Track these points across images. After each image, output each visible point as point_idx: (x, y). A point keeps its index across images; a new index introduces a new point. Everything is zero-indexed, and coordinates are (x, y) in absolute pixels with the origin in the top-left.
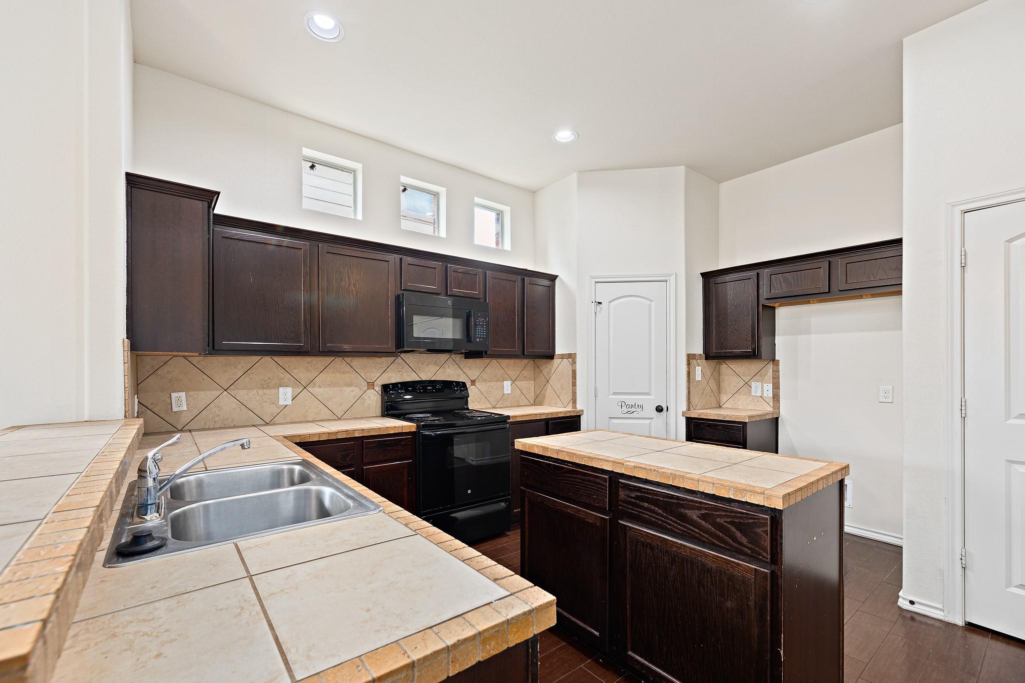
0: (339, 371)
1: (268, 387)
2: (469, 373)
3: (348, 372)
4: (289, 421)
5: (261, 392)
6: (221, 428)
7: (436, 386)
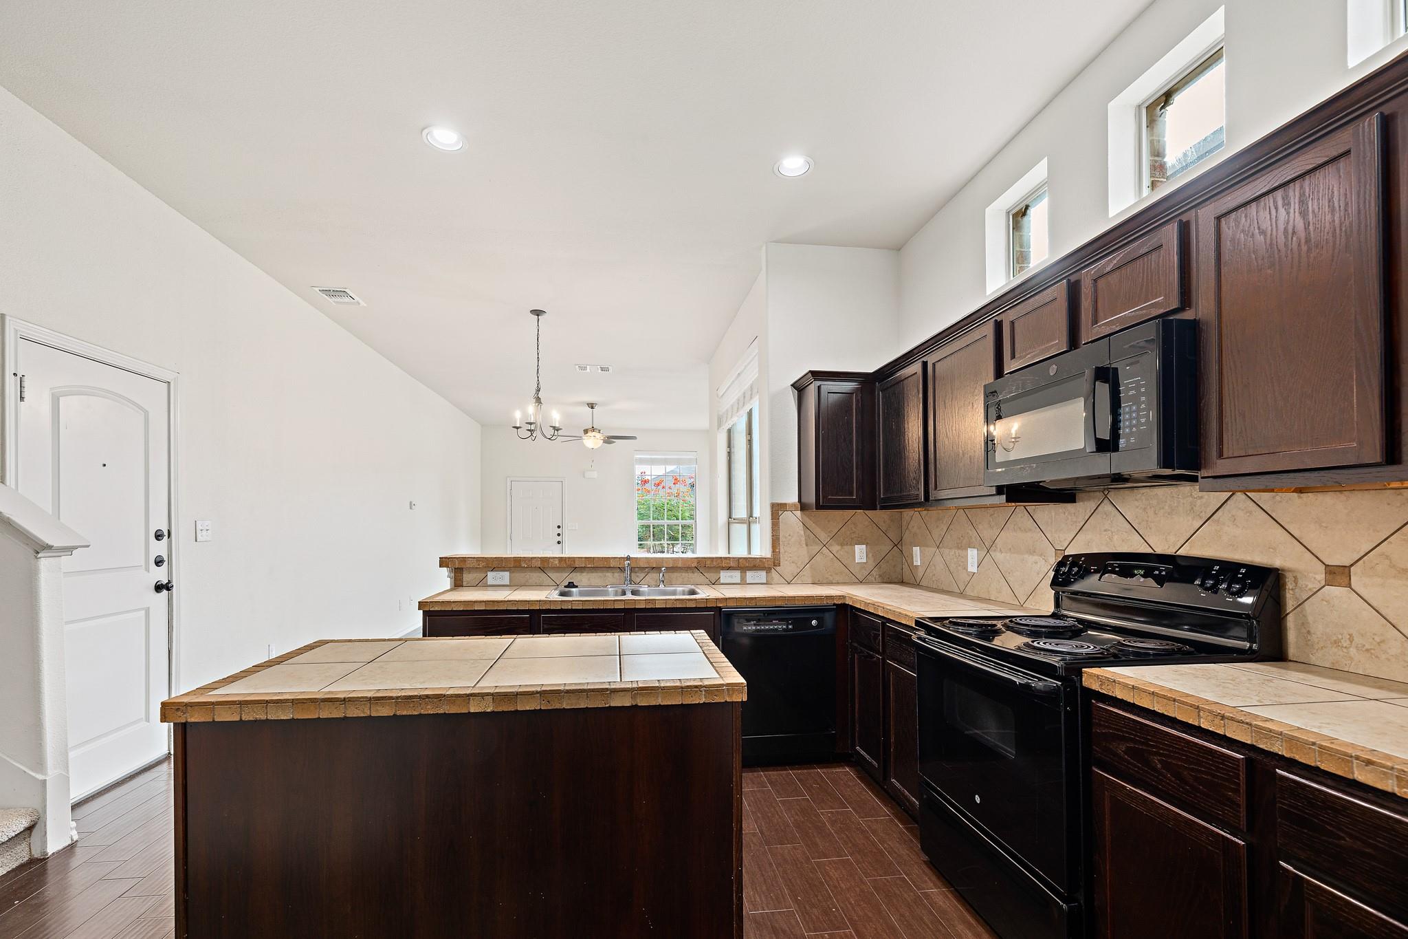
0: (1020, 529)
1: (961, 548)
2: (1314, 538)
3: (1030, 530)
4: (977, 595)
5: (957, 552)
7: (1157, 569)
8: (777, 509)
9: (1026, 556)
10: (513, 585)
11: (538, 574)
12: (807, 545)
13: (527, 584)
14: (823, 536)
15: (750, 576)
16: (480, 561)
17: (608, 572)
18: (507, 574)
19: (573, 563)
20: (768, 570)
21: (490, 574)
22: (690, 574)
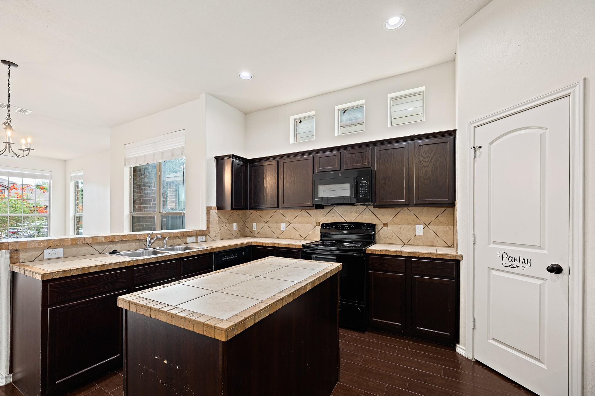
0: (304, 216)
1: (278, 223)
2: (381, 218)
3: (307, 217)
4: (285, 238)
5: (276, 224)
6: (265, 238)
7: (352, 226)
8: (209, 209)
9: (306, 224)
10: (66, 257)
11: (86, 248)
12: (219, 224)
13: (78, 255)
14: (224, 220)
15: (200, 239)
16: (40, 242)
17: (133, 242)
18: (62, 250)
19: (114, 238)
20: (206, 235)
21: (46, 251)
22: (174, 240)
